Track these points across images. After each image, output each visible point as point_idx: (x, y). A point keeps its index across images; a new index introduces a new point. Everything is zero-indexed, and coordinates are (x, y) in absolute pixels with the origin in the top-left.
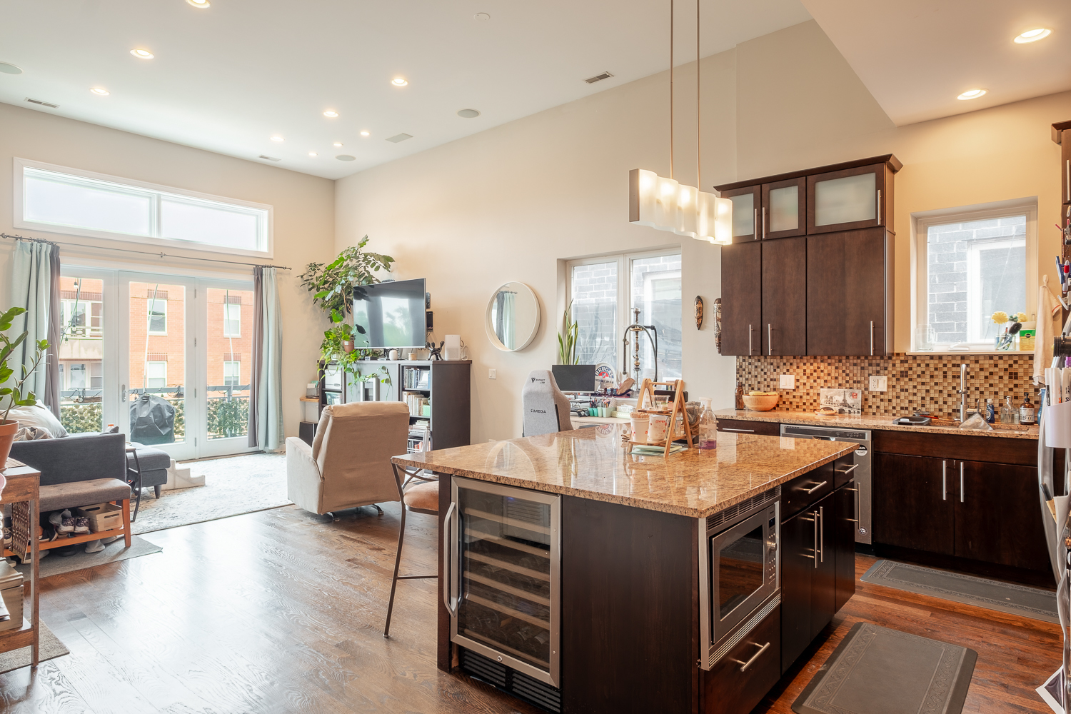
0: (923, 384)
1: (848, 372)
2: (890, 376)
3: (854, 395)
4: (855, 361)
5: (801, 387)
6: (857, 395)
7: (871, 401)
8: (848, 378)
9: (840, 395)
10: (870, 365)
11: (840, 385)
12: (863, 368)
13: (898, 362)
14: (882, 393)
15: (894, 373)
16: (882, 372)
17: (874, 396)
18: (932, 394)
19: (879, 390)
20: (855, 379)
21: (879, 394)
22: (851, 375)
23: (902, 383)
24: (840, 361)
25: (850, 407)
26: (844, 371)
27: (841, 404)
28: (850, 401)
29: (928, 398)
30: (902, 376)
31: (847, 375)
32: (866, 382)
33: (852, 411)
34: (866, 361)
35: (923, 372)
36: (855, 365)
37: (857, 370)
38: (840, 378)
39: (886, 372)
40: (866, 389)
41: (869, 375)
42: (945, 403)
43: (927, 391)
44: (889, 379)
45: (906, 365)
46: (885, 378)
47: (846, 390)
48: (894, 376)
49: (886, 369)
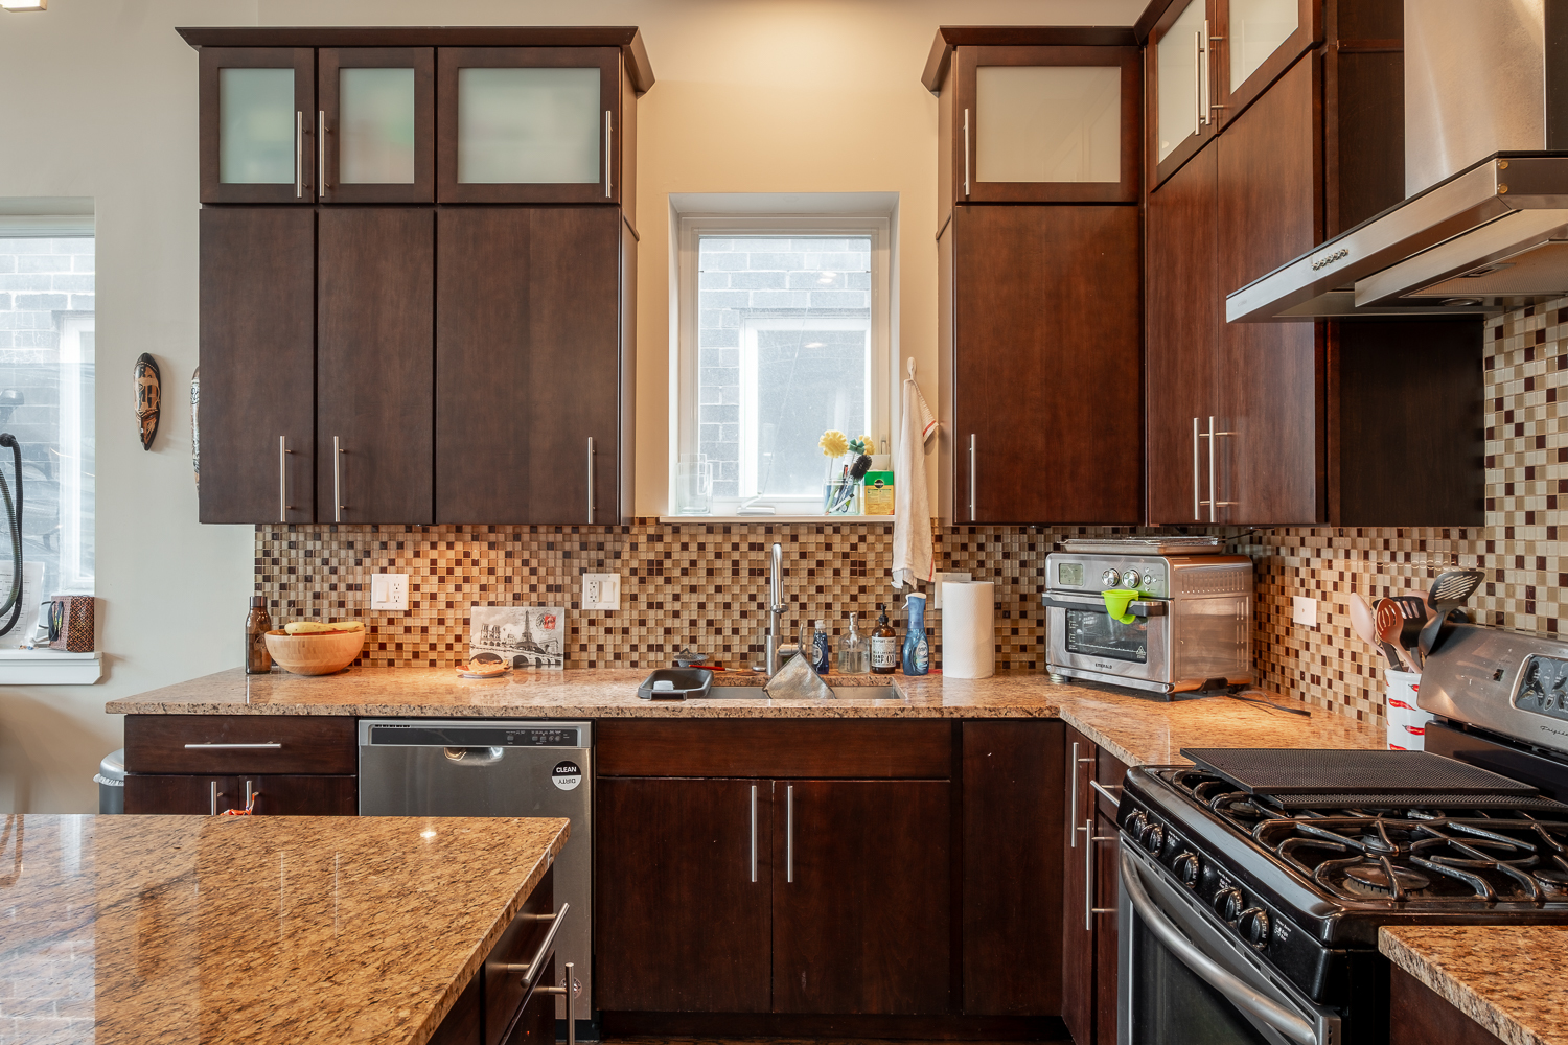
0: (693, 589)
1: (534, 563)
2: (626, 572)
3: (547, 621)
4: (551, 538)
5: (425, 605)
6: (554, 619)
7: (585, 631)
8: (534, 580)
9: (516, 623)
10: (584, 546)
11: (517, 597)
12: (567, 555)
13: (642, 539)
14: (609, 614)
15: (635, 564)
16: (609, 562)
17: (592, 623)
18: (712, 612)
19: (603, 606)
20: (551, 581)
21: (602, 616)
22: (542, 571)
23: (651, 589)
24: (517, 537)
25: (539, 650)
26: (525, 563)
27: (520, 645)
28: (539, 636)
29: (702, 623)
30: (650, 572)
31: (533, 572)
32: (576, 588)
33: (544, 659)
34: (576, 537)
35: (693, 563)
36: (551, 546)
37: (554, 559)
38: (517, 579)
39: (618, 563)
40: (575, 605)
41: (583, 571)
42: (735, 631)
43: (702, 606)
44: (623, 581)
45: (660, 547)
46: (615, 578)
47: (530, 609)
48: (634, 572)
49: (617, 555)
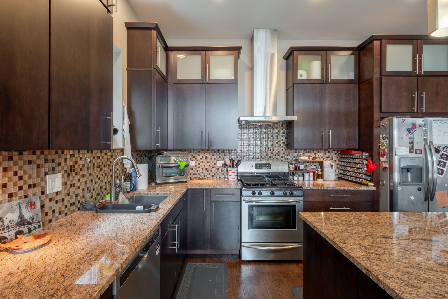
1: (21, 173)
2: (63, 172)
3: (31, 205)
6: (34, 202)
7: (47, 204)
8: (21, 183)
9: (13, 212)
10: (46, 161)
11: (11, 195)
12: (38, 167)
13: (68, 156)
14: (57, 193)
15: (66, 168)
16: (56, 168)
17: (50, 200)
19: (55, 190)
20: (31, 182)
21: (54, 195)
22: (26, 177)
23: (71, 178)
24: (10, 158)
25: (29, 223)
26: (16, 174)
27: (18, 224)
28: (27, 215)
30: (71, 171)
31: (21, 178)
32: (43, 184)
33: (32, 227)
34: (42, 156)
36: (30, 162)
37: (32, 170)
38: (10, 185)
39: (60, 168)
40: (43, 193)
41: (46, 174)
44: (63, 176)
45: (74, 159)
46: (60, 175)
47: (20, 201)
48: (66, 171)
49: (60, 164)
